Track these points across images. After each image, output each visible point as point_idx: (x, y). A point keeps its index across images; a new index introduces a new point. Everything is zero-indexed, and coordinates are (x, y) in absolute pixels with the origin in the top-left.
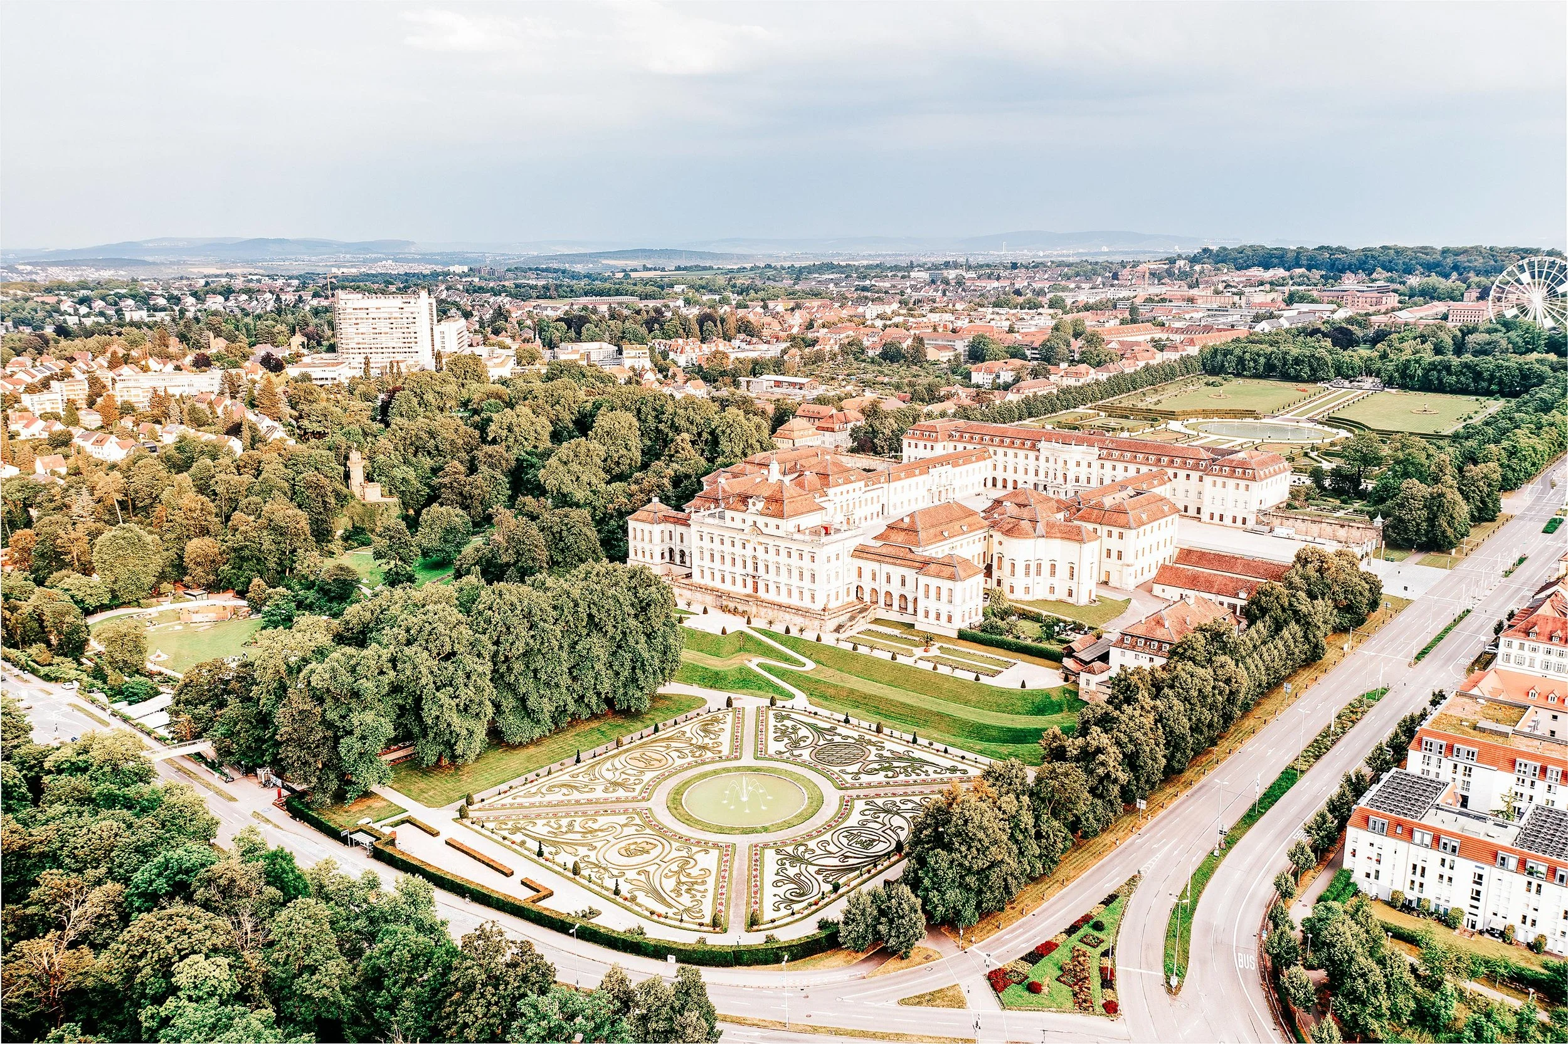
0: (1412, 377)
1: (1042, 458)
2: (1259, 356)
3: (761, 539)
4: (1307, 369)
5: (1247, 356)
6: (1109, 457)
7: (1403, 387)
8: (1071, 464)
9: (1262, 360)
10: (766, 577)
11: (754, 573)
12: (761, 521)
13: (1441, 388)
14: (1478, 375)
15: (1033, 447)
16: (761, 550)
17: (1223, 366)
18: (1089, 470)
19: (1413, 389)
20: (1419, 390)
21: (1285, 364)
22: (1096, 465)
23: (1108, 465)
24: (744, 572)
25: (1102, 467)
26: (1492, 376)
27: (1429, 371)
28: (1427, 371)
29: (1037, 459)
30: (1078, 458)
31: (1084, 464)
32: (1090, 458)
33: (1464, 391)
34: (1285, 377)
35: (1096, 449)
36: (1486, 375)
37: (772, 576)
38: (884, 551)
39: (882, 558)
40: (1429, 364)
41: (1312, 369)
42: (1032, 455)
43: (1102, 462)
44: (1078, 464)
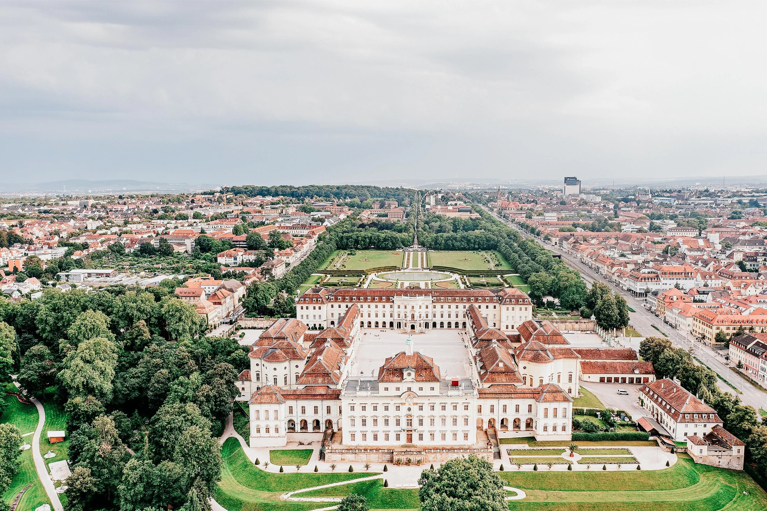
0: (440, 245)
1: (396, 306)
2: (365, 238)
3: (415, 400)
4: (391, 244)
5: (360, 238)
6: (438, 301)
7: (435, 249)
8: (417, 308)
9: (368, 240)
10: (420, 428)
11: (409, 428)
12: (415, 387)
13: (454, 248)
14: (469, 241)
15: (388, 300)
16: (415, 409)
17: (347, 244)
18: (427, 310)
19: (441, 250)
20: (444, 249)
21: (379, 242)
22: (431, 306)
23: (438, 305)
24: (398, 428)
25: (435, 307)
26: (475, 242)
27: (448, 240)
28: (446, 241)
29: (391, 307)
30: (420, 303)
31: (424, 307)
32: (427, 303)
33: (464, 249)
34: (378, 248)
35: (431, 297)
36: (472, 241)
37: (426, 428)
38: (492, 390)
39: (500, 396)
40: (447, 237)
41: (393, 243)
42: (388, 305)
43: (434, 304)
44: (420, 307)
